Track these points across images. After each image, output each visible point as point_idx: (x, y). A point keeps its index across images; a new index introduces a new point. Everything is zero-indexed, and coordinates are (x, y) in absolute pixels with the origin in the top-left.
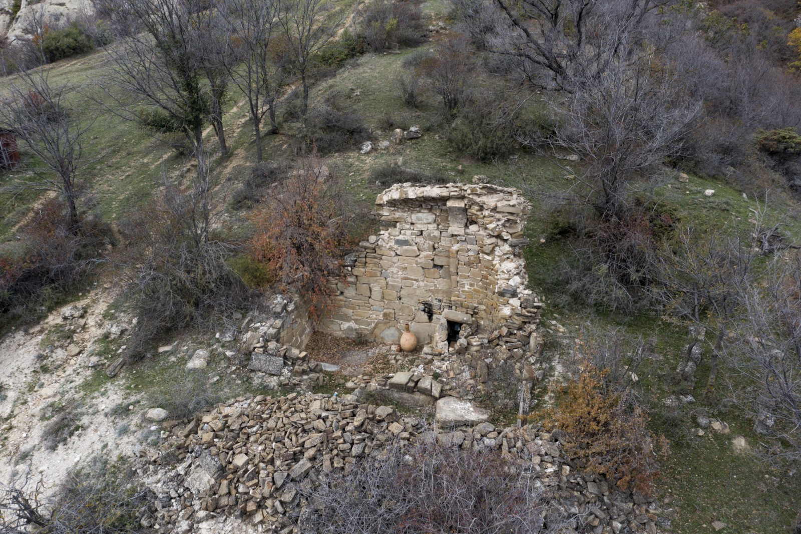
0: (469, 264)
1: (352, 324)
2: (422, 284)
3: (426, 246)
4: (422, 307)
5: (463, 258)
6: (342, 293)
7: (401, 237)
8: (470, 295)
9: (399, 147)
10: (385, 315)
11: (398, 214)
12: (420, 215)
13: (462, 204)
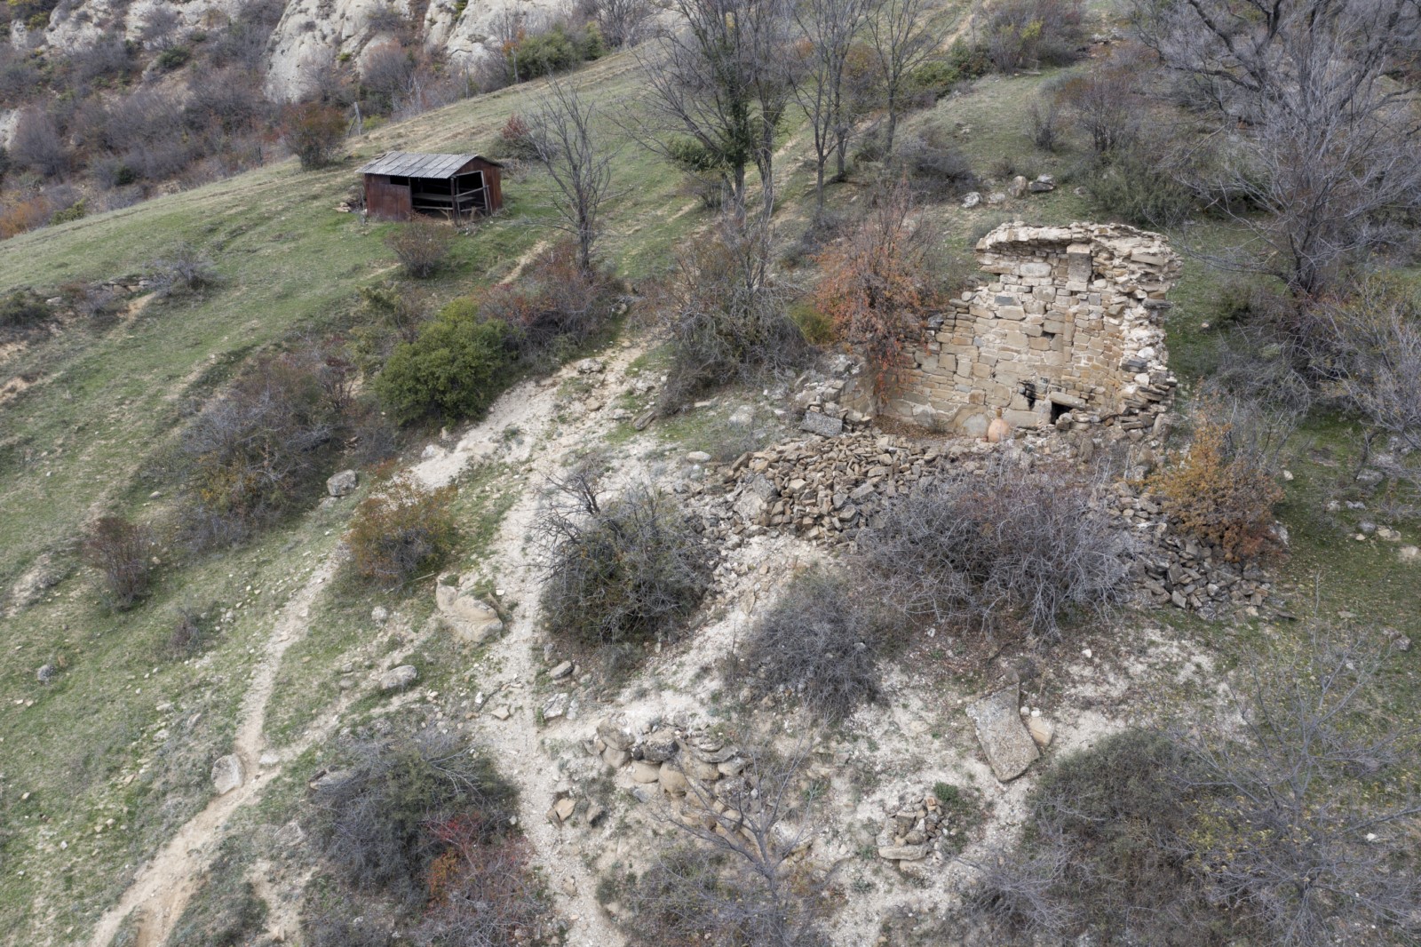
0: (1089, 331)
1: (929, 408)
2: (1024, 357)
3: (1036, 306)
4: (1022, 388)
5: (1082, 323)
6: (919, 366)
7: (1004, 294)
8: (1086, 373)
9: (1018, 202)
10: (973, 397)
11: (1003, 264)
12: (1031, 265)
13: (1085, 250)
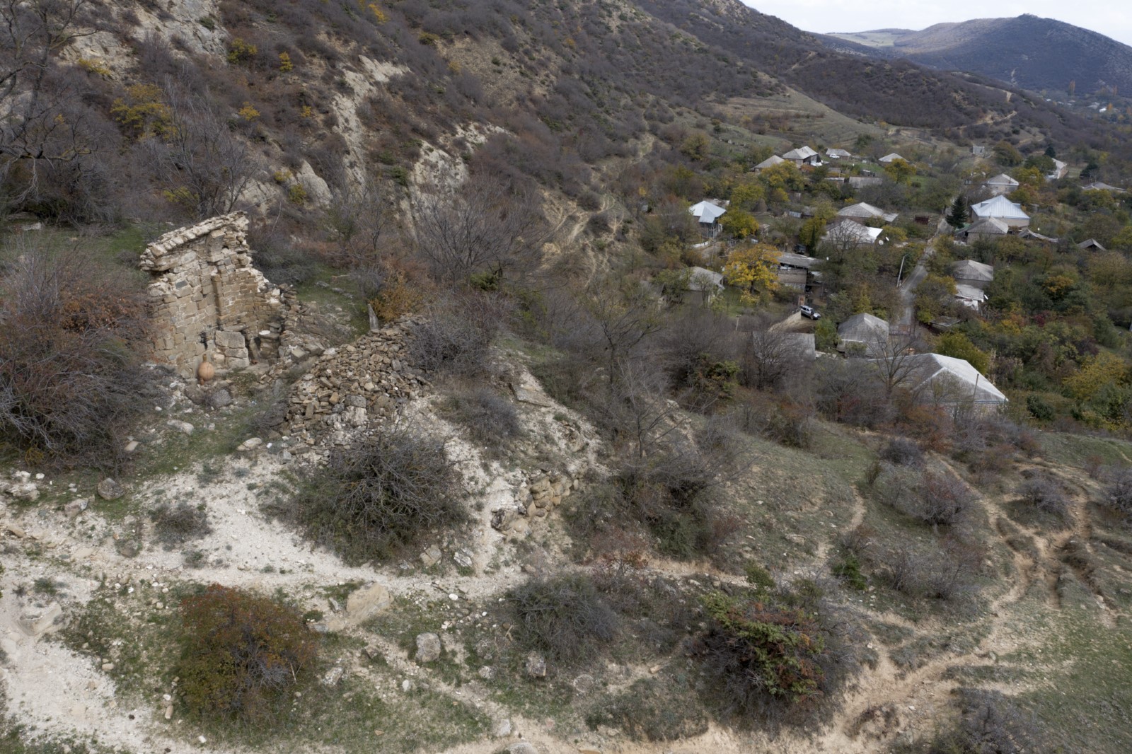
2: (197, 317)
3: (195, 281)
4: (200, 338)
7: (179, 281)
11: (172, 261)
13: (222, 233)
